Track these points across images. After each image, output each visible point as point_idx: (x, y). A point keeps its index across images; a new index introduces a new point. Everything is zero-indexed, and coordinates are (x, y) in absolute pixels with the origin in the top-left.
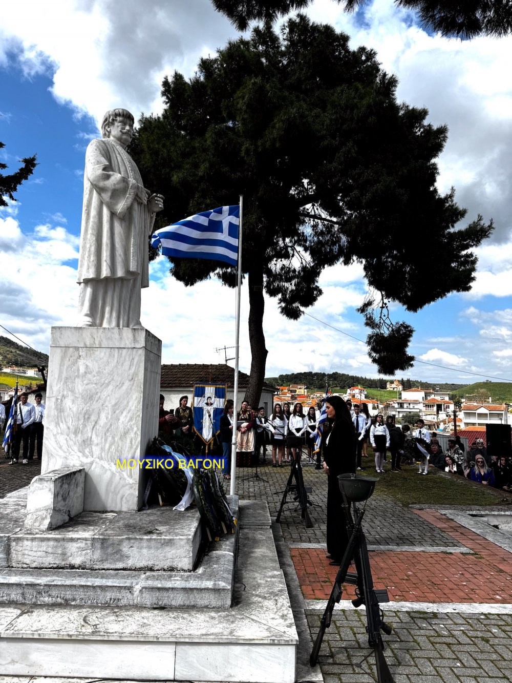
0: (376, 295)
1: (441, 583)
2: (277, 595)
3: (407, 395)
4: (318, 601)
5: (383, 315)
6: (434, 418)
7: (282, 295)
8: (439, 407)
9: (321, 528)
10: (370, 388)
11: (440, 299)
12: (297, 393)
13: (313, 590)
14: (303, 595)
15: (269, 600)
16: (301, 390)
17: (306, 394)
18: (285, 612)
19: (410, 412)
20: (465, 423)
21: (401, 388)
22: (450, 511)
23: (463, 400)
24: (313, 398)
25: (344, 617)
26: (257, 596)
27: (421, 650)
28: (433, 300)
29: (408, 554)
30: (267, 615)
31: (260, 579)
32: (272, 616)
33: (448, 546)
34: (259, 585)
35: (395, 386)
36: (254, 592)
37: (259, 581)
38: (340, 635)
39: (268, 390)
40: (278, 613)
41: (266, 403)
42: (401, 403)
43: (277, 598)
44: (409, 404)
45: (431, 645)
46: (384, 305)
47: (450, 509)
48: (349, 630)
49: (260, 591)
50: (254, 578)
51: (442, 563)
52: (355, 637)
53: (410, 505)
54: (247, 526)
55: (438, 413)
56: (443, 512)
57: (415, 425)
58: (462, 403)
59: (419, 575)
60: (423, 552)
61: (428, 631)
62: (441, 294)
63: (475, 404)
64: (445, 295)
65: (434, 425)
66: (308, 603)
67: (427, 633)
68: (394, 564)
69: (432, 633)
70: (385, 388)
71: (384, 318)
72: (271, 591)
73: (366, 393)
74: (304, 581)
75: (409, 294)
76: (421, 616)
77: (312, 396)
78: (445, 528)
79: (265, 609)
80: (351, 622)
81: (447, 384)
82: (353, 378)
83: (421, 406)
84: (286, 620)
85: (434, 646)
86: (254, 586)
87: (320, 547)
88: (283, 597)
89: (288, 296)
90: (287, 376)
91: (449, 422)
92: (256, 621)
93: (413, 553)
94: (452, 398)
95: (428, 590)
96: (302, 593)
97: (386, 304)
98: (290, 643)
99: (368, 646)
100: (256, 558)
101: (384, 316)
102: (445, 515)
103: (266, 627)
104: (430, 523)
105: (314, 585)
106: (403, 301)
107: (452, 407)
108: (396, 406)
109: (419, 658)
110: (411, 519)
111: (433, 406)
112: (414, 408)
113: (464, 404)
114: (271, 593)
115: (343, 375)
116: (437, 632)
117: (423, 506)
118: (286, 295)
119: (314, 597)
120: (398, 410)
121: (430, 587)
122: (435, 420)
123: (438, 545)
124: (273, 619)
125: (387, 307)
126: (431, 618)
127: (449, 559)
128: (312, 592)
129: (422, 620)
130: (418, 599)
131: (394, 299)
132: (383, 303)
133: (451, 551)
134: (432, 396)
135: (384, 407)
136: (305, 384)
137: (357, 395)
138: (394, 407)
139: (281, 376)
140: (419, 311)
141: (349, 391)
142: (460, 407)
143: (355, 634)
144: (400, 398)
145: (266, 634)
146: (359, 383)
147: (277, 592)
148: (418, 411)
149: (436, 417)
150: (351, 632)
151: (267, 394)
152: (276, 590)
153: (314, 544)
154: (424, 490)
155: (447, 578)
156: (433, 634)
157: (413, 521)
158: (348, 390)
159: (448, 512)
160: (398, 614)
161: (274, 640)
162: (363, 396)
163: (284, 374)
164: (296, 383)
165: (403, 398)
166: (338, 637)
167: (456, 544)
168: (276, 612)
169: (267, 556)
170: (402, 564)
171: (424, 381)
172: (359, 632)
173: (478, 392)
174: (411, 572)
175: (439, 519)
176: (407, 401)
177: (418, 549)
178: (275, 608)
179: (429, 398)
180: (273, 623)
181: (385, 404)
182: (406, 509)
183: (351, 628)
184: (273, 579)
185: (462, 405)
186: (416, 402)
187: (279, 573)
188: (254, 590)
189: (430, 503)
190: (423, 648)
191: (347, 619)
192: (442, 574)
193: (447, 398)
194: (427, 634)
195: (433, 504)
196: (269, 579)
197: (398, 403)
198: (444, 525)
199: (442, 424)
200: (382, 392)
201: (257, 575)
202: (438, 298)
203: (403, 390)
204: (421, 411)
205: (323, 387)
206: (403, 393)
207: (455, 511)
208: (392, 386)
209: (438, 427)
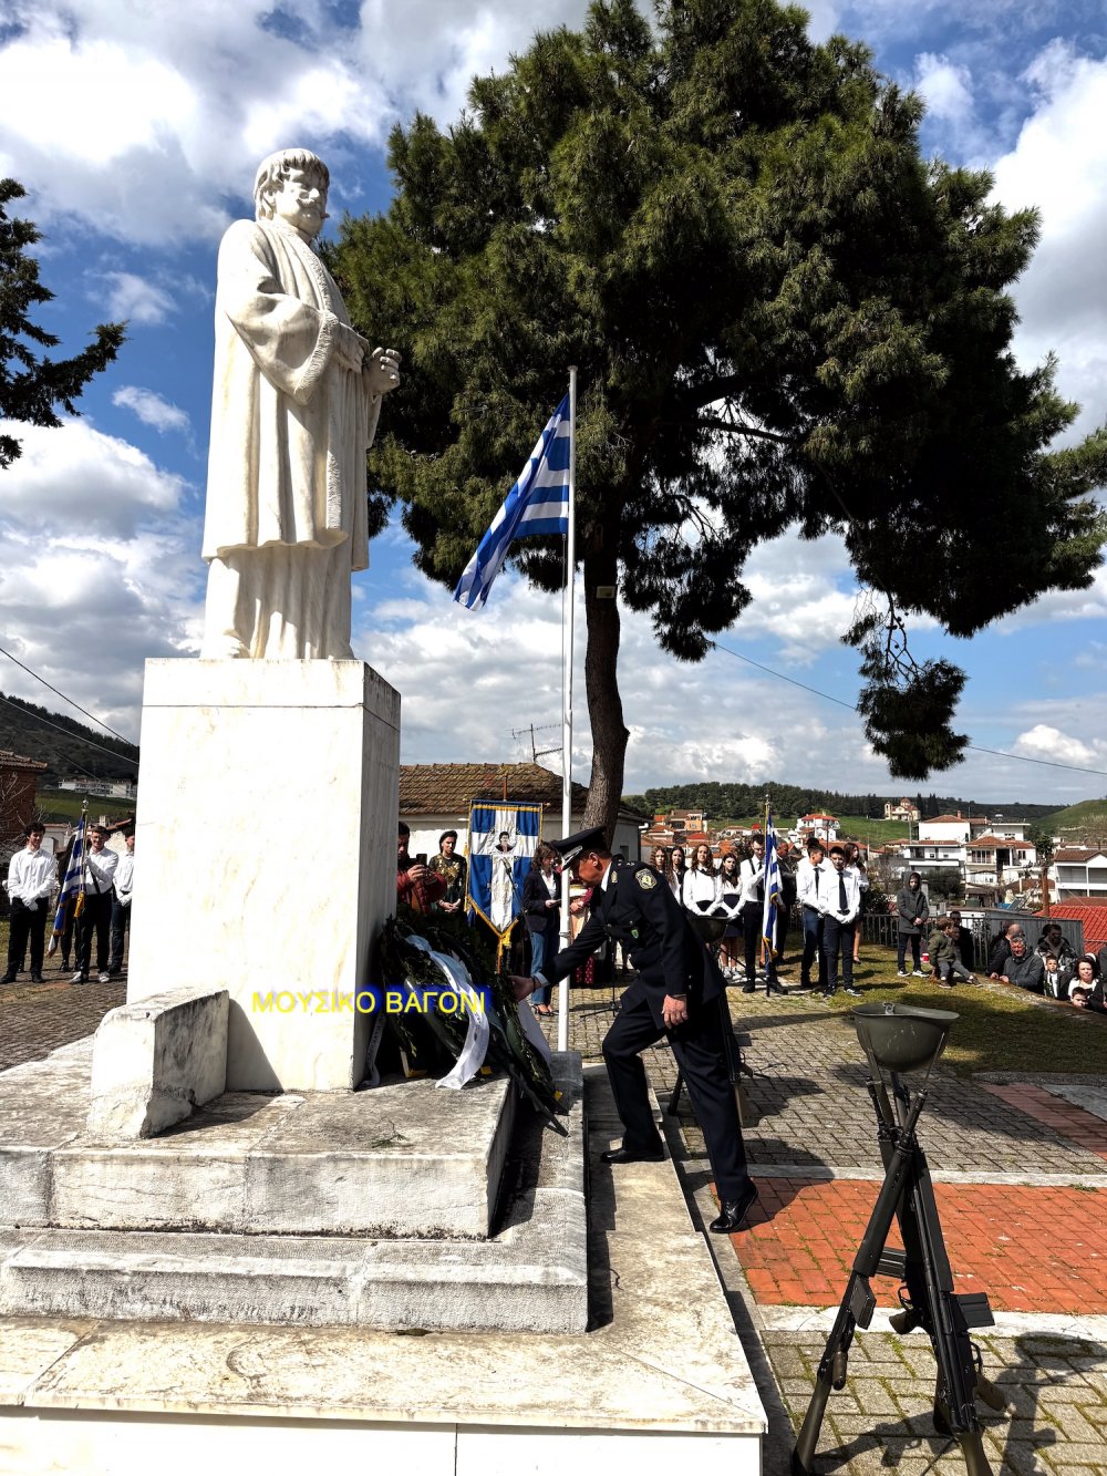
0: (877, 602)
1: (1084, 1263)
2: (699, 1299)
3: (931, 831)
4: (790, 1309)
5: (893, 645)
6: (991, 880)
7: (661, 608)
8: (1003, 857)
9: (776, 1127)
10: (848, 815)
11: (1023, 605)
12: (687, 828)
13: (776, 1282)
14: (753, 1292)
15: (679, 1311)
16: (696, 822)
17: (705, 829)
18: (725, 1346)
19: (937, 867)
20: (1061, 891)
21: (916, 814)
22: (1071, 1088)
23: (1056, 840)
24: (722, 839)
25: (861, 1351)
26: (648, 1300)
27: (1070, 1441)
28: (1010, 609)
29: (991, 1193)
30: (680, 1353)
31: (653, 1258)
32: (694, 1356)
33: (1082, 1171)
34: (650, 1274)
35: (903, 811)
36: (640, 1292)
37: (651, 1263)
38: (858, 1400)
39: (628, 819)
40: (706, 1347)
41: (624, 848)
42: (917, 848)
43: (698, 1307)
44: (937, 849)
45: (1093, 1429)
46: (895, 623)
47: (1071, 1082)
48: (877, 1386)
49: (656, 1287)
50: (638, 1255)
51: (1077, 1212)
52: (897, 1405)
53: (976, 1074)
54: (606, 1125)
55: (1000, 869)
56: (1056, 1090)
57: (951, 895)
58: (1053, 846)
59: (1027, 1243)
60: (1027, 1185)
61: (1076, 1390)
62: (1026, 596)
63: (1083, 848)
64: (1034, 596)
65: (992, 895)
66: (767, 1315)
67: (1077, 1395)
68: (961, 1215)
69: (1089, 1396)
70: (882, 815)
71: (896, 652)
72: (681, 1288)
73: (838, 826)
74: (751, 1257)
75: (953, 595)
76: (1052, 1349)
77: (719, 834)
78: (1066, 1128)
79: (672, 1335)
80: (880, 1365)
81: (1017, 805)
82: (809, 794)
83: (962, 855)
84: (728, 1366)
85: (1099, 1431)
86: (639, 1275)
87: (778, 1174)
88: (713, 1303)
89: (674, 609)
90: (664, 791)
91: (1024, 889)
92: (653, 1369)
93: (1003, 1189)
94: (1030, 835)
95: (1057, 1283)
96: (750, 1287)
97: (899, 620)
98: (748, 1431)
99: (933, 1432)
100: (634, 1202)
101: (897, 647)
102: (1060, 1096)
103: (681, 1387)
104: (1028, 1116)
105: (776, 1267)
106: (940, 611)
107: (1031, 855)
108: (907, 854)
109: (1068, 1464)
110: (982, 1106)
111: (988, 853)
112: (946, 859)
113: (1059, 848)
114: (683, 1294)
115: (787, 788)
116: (1099, 1393)
117: (1005, 1075)
118: (670, 606)
119: (779, 1299)
120: (911, 863)
121: (1059, 1274)
122: (994, 884)
123: (1058, 1169)
124: (696, 1363)
125: (902, 627)
126: (1076, 1355)
127: (1093, 1205)
128: (773, 1287)
129: (1055, 1360)
130: (1036, 1307)
131: (919, 609)
132: (893, 616)
133: (1094, 1185)
134: (988, 832)
135: (880, 858)
136: (702, 808)
137: (820, 831)
138: (902, 856)
139: (651, 793)
140: (977, 633)
141: (800, 823)
142: (1049, 855)
143: (894, 1397)
144: (916, 837)
145: (685, 1405)
146: (823, 805)
147: (698, 1293)
148: (956, 864)
149: (995, 877)
150: (884, 1391)
151: (626, 827)
152: (694, 1285)
153: (763, 1167)
154: (1003, 1039)
155: (1097, 1251)
156: (1091, 1401)
157: (989, 1110)
158: (800, 821)
159: (1069, 1091)
160: (994, 1343)
161: (704, 1423)
162: (832, 833)
163: (658, 788)
164: (684, 807)
165: (922, 838)
166: (854, 1404)
167: (1100, 1166)
168: (702, 1345)
169: (660, 1198)
170: (981, 1216)
171: (966, 799)
172: (904, 1392)
173: (1088, 823)
174: (1007, 1235)
175: (1051, 1107)
176: (932, 842)
177: (1012, 1178)
178: (698, 1334)
179: (980, 837)
180: (698, 1376)
181: (882, 850)
182: (967, 1083)
183: (884, 1382)
184: (683, 1258)
185: (1054, 851)
186: (953, 846)
187: (696, 1241)
188: (641, 1285)
189: (1021, 1069)
190: (1073, 1438)
191: (869, 1357)
192: (1082, 1241)
193: (1019, 837)
194: (1075, 1398)
195: (1028, 1071)
196: (673, 1258)
197: (911, 848)
198: (1064, 1122)
199: (1009, 892)
200: (874, 823)
201: (642, 1246)
202: (1018, 603)
203: (923, 819)
204: (961, 864)
205: (743, 816)
206: (921, 825)
207: (1084, 1088)
208: (898, 811)
209: (1001, 900)
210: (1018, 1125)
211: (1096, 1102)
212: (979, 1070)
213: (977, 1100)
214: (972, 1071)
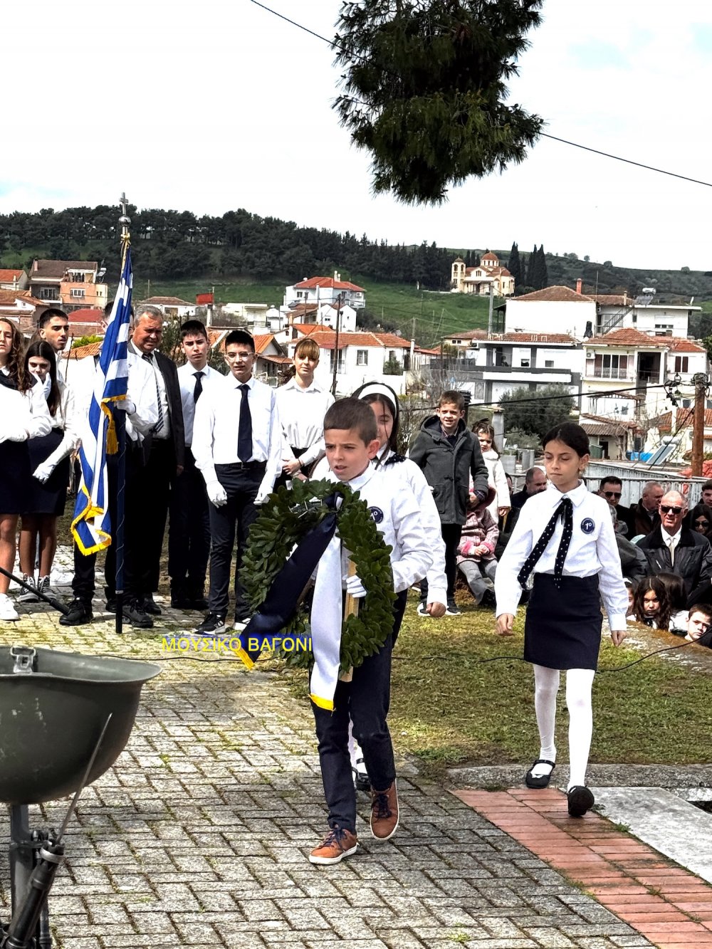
3: (528, 315)
10: (383, 282)
12: (63, 298)
16: (82, 287)
19: (533, 385)
21: (505, 283)
35: (484, 277)
42: (500, 348)
44: (535, 350)
53: (455, 771)
55: (641, 389)
65: (623, 437)
70: (445, 283)
73: (362, 302)
83: (575, 361)
91: (680, 428)
104: (525, 849)
108: (481, 358)
110: (443, 832)
111: (625, 359)
112: (549, 368)
117: (507, 772)
122: (629, 418)
134: (626, 319)
135: (433, 365)
136: (99, 260)
137: (327, 310)
138: (472, 362)
141: (291, 294)
144: (500, 327)
146: (338, 262)
148: (567, 378)
149: (631, 404)
157: (454, 840)
158: (293, 289)
162: (349, 316)
164: (60, 255)
165: (509, 329)
176: (527, 337)
179: (611, 329)
182: (433, 788)
186: (562, 342)
193: (681, 330)
197: (489, 347)
199: (653, 432)
200: (429, 301)
203: (518, 293)
204: (576, 379)
205: (180, 276)
206: (510, 304)
207: (642, 793)
208: (474, 277)
209: (638, 446)
210: (498, 867)
211: (655, 818)
212: (465, 761)
213: (440, 821)
214: (451, 764)
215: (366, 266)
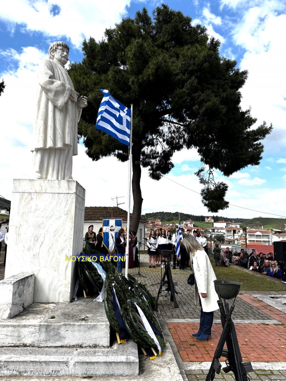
3: (217, 225)
8: (235, 232)
10: (196, 221)
12: (156, 224)
16: (158, 222)
17: (161, 224)
19: (218, 234)
20: (250, 241)
21: (213, 220)
39: (142, 222)
41: (141, 229)
42: (213, 229)
46: (211, 173)
55: (234, 235)
57: (221, 241)
63: (254, 230)
65: (232, 241)
70: (204, 221)
73: (194, 223)
75: (225, 165)
77: (164, 225)
81: (238, 218)
82: (186, 215)
83: (224, 231)
91: (240, 240)
101: (211, 179)
107: (241, 231)
108: (211, 231)
111: (231, 231)
112: (220, 232)
113: (248, 230)
115: (181, 213)
122: (232, 239)
134: (231, 225)
136: (160, 218)
137: (189, 224)
138: (209, 231)
141: (184, 222)
146: (190, 218)
149: (232, 237)
162: (192, 225)
164: (156, 218)
165: (214, 227)
173: (255, 223)
176: (217, 228)
179: (229, 227)
186: (222, 228)
193: (239, 227)
199: (236, 241)
200: (202, 223)
203: (215, 222)
204: (224, 233)
205: (170, 220)
208: (208, 220)
209: (234, 243)
215: (194, 219)
